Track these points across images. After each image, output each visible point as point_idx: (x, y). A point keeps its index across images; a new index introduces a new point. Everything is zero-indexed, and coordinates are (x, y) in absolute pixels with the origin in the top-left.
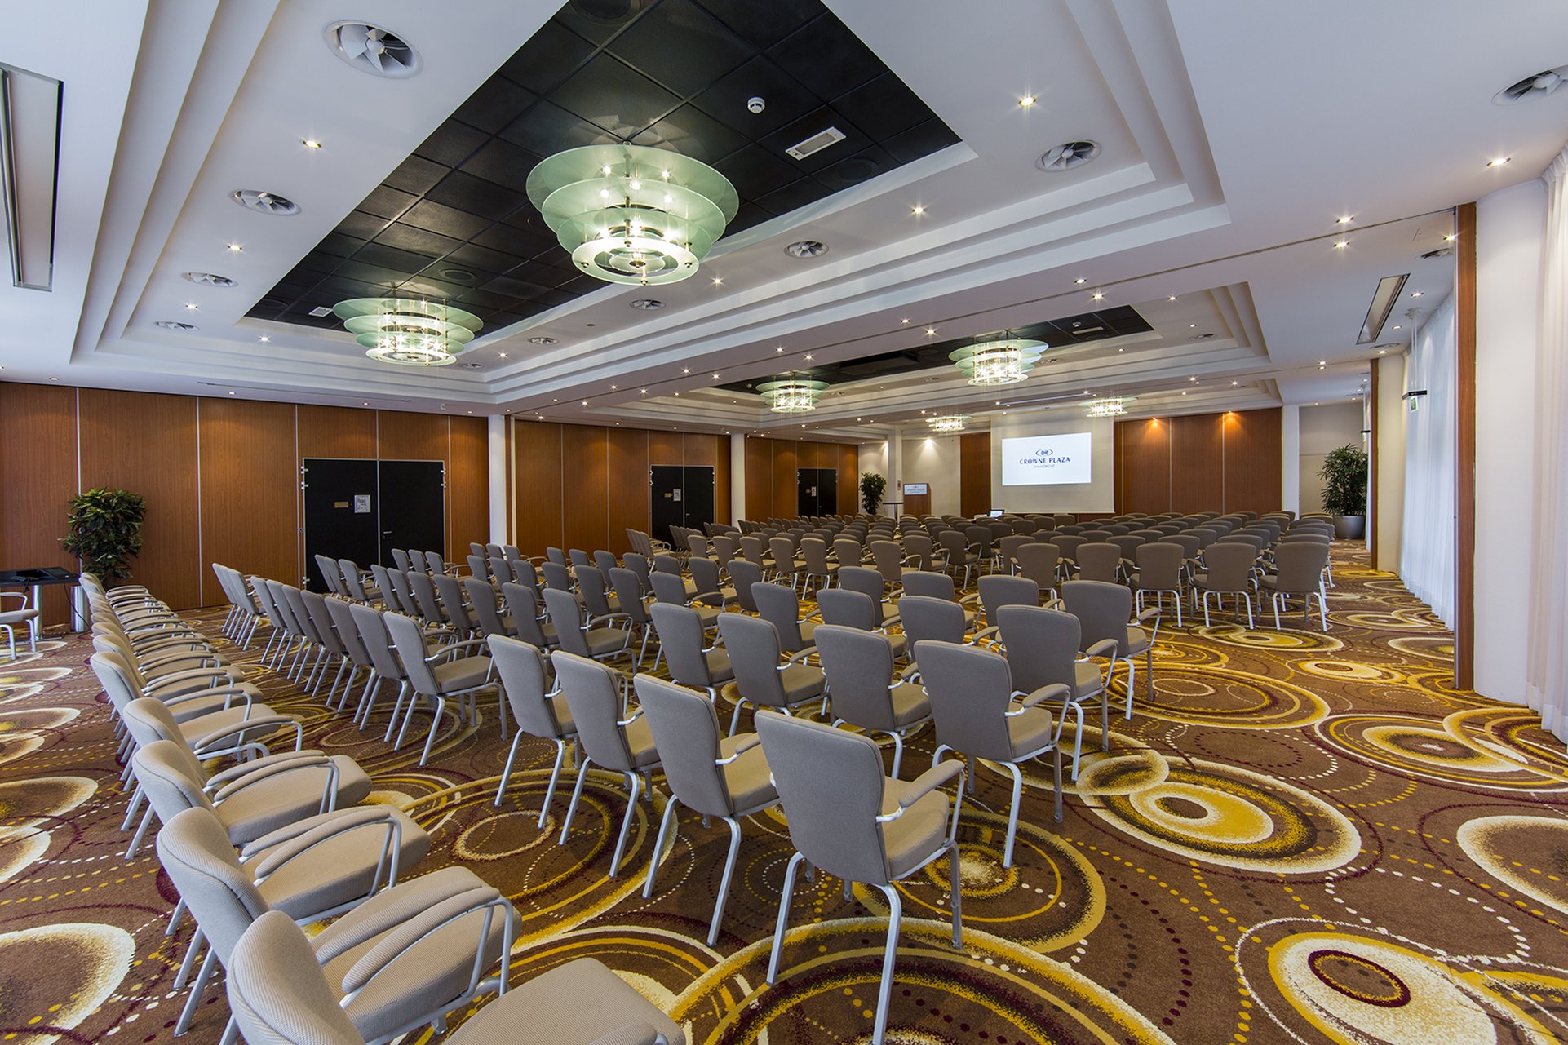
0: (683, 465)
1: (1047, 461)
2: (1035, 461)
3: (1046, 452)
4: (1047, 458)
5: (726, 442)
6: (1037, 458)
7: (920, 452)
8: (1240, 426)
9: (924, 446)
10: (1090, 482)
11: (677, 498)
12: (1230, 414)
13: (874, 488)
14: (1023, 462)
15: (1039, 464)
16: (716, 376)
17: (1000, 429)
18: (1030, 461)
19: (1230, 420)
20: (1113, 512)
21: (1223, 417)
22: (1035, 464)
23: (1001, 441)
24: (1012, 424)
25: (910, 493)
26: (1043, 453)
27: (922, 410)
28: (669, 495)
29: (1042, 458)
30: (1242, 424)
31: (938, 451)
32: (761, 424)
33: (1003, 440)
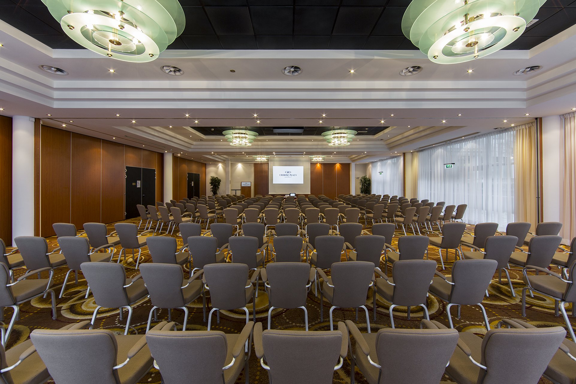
0: (142, 167)
1: (289, 175)
2: (285, 175)
3: (289, 172)
4: (289, 174)
5: (162, 156)
6: (286, 174)
7: (236, 169)
8: (340, 168)
9: (238, 166)
10: (303, 183)
11: (139, 186)
12: (338, 164)
13: (216, 183)
14: (280, 175)
15: (286, 176)
16: (196, 122)
17: (272, 162)
18: (283, 175)
19: (338, 166)
20: (310, 194)
21: (336, 165)
22: (285, 176)
23: (273, 167)
24: (277, 161)
25: (244, 186)
26: (288, 172)
27: (243, 152)
28: (134, 184)
29: (287, 174)
30: (341, 167)
31: (244, 169)
32: (190, 149)
33: (273, 166)
